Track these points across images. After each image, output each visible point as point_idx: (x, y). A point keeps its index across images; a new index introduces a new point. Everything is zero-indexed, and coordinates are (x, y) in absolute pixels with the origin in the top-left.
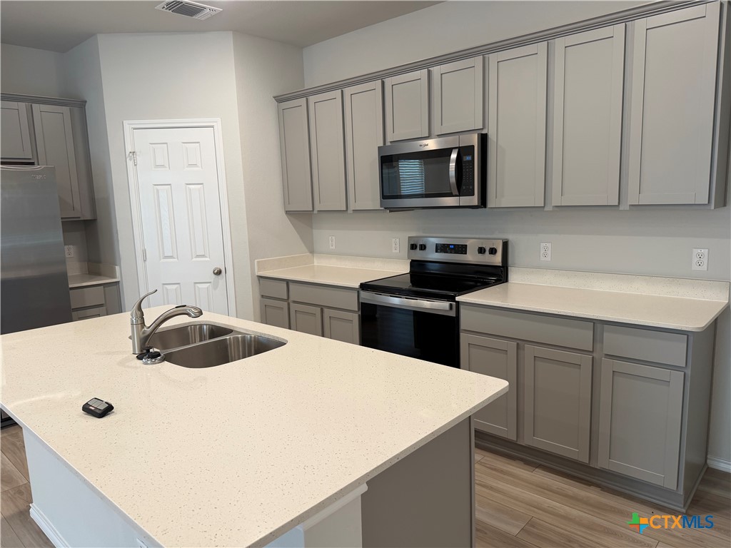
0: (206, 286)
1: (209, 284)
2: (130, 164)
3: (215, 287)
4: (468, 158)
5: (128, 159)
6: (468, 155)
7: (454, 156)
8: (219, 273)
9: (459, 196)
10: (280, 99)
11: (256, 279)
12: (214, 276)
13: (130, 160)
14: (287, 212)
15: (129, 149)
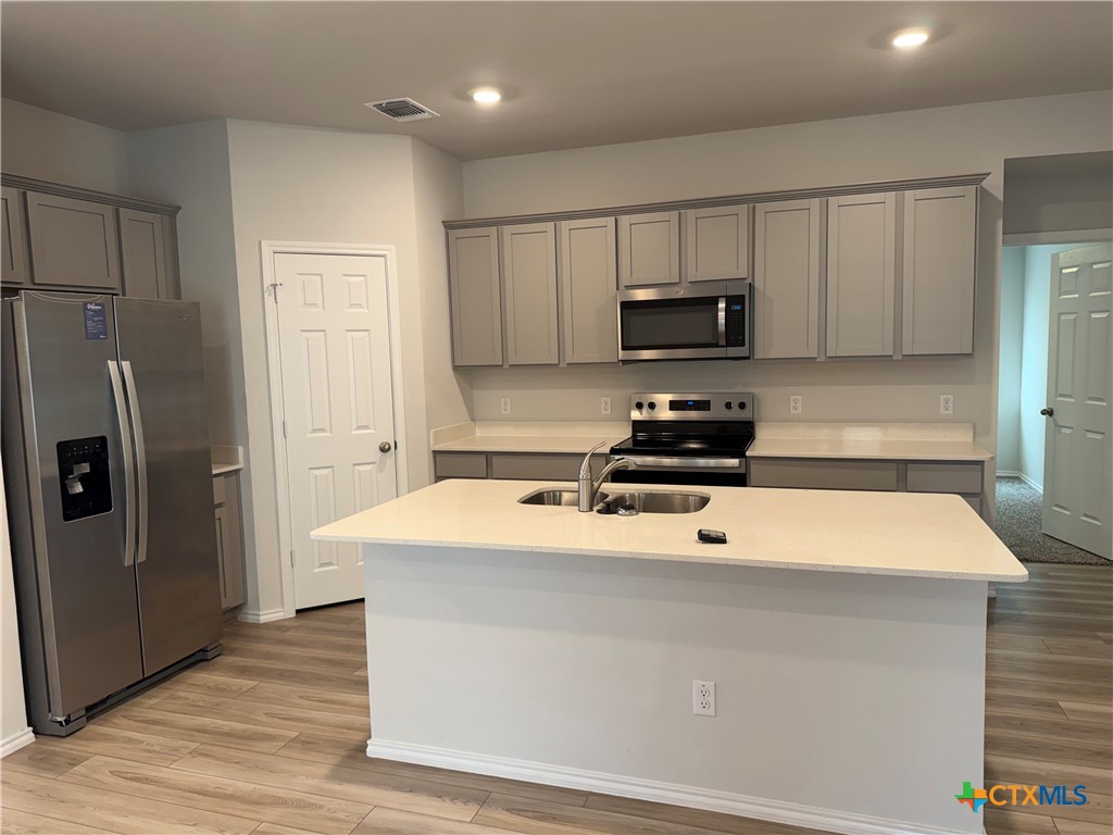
0: (368, 467)
1: (371, 466)
2: (269, 300)
3: (381, 470)
4: (738, 307)
5: (266, 295)
6: (737, 304)
7: (722, 305)
8: (384, 449)
9: (726, 346)
10: (449, 226)
11: (431, 454)
12: (379, 453)
13: (270, 295)
14: (456, 368)
15: (268, 281)
